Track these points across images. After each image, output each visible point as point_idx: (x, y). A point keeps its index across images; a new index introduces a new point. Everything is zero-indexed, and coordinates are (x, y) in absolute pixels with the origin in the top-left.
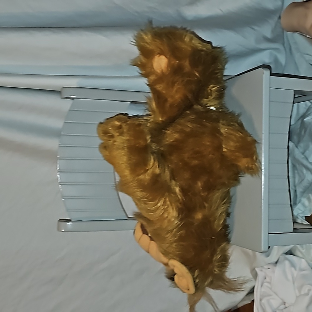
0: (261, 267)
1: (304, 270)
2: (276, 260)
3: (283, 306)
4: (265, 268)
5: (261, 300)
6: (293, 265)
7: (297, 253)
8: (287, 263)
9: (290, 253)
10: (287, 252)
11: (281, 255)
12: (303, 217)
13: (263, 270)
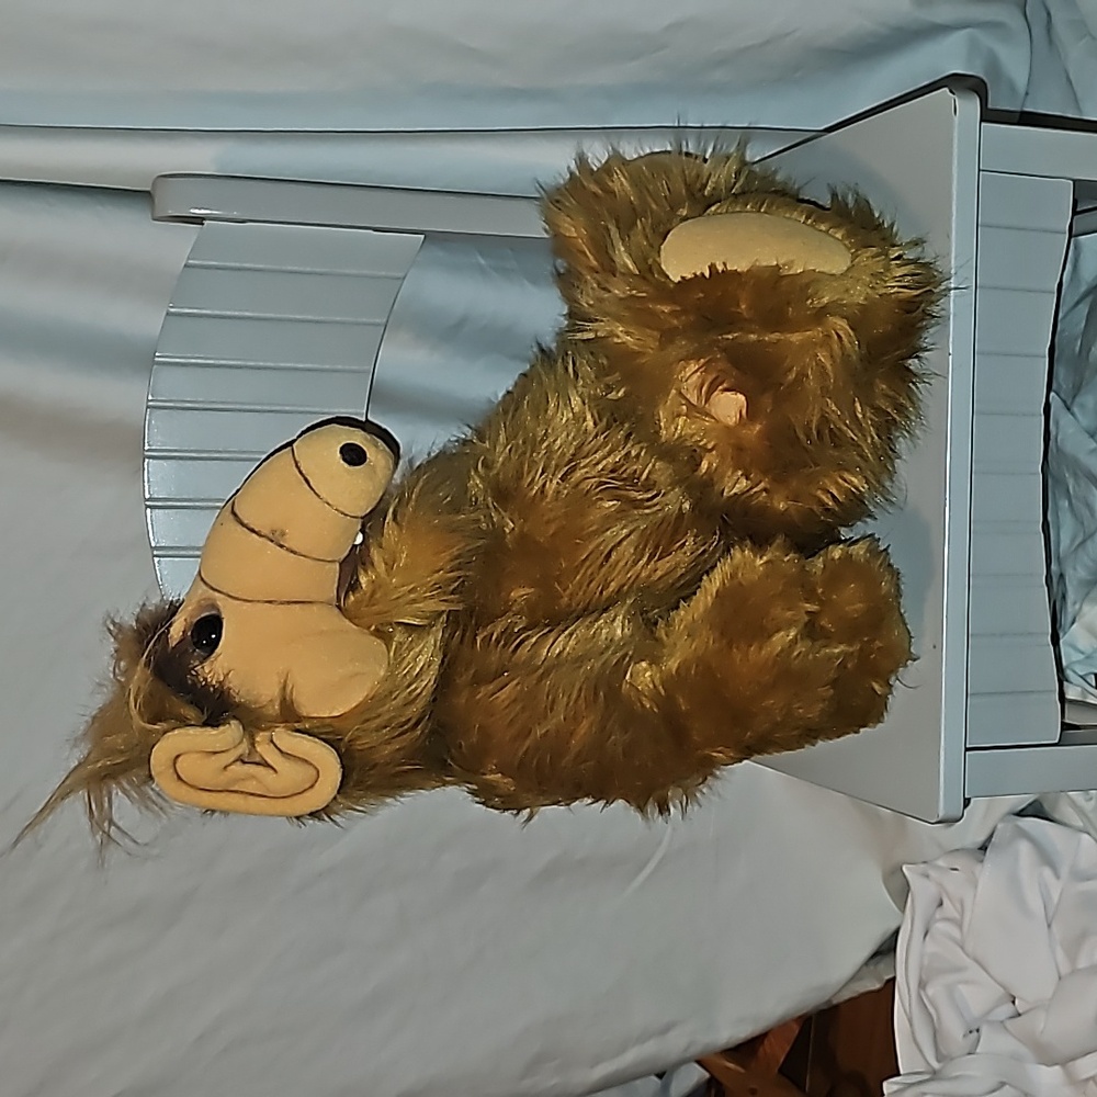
0: (925, 862)
1: (1088, 879)
2: (981, 838)
3: (1007, 1009)
4: (939, 868)
5: (922, 985)
6: (1046, 858)
7: (1065, 811)
8: (1024, 847)
9: (1036, 810)
10: (1023, 810)
11: (1002, 820)
12: (1086, 675)
13: (932, 873)
